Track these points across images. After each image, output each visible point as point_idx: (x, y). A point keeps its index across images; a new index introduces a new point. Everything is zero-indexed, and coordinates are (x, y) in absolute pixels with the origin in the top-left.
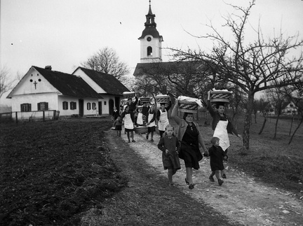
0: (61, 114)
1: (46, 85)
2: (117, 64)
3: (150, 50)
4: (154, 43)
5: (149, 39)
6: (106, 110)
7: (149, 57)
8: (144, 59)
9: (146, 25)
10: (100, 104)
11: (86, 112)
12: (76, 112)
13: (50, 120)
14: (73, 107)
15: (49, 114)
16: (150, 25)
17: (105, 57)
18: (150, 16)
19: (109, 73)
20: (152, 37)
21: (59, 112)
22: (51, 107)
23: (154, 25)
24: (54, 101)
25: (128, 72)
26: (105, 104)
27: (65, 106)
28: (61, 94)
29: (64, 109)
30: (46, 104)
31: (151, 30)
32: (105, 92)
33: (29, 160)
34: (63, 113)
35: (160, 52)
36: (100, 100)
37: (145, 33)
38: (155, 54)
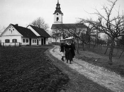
0: (22, 44)
1: (16, 32)
2: (44, 24)
3: (58, 19)
4: (60, 16)
5: (57, 14)
6: (40, 43)
7: (58, 21)
8: (55, 22)
9: (56, 8)
10: (38, 40)
11: (32, 44)
12: (28, 43)
13: (17, 47)
14: (27, 41)
15: (17, 44)
16: (58, 8)
17: (39, 21)
18: (58, 5)
19: (41, 28)
20: (59, 13)
21: (21, 43)
22: (18, 41)
23: (60, 8)
24: (19, 39)
25: (48, 27)
26: (40, 40)
27: (24, 41)
28: (23, 36)
29: (23, 42)
30: (16, 40)
31: (58, 10)
32: (40, 36)
33: (18, 64)
34: (23, 44)
35: (62, 20)
36: (38, 39)
37: (56, 12)
38: (60, 20)
